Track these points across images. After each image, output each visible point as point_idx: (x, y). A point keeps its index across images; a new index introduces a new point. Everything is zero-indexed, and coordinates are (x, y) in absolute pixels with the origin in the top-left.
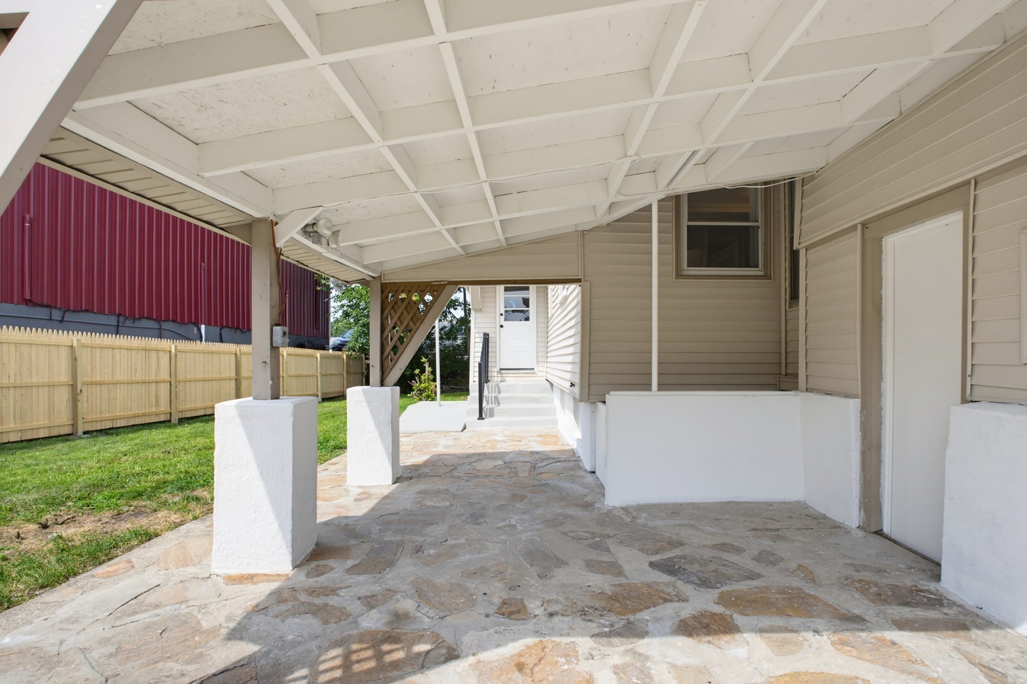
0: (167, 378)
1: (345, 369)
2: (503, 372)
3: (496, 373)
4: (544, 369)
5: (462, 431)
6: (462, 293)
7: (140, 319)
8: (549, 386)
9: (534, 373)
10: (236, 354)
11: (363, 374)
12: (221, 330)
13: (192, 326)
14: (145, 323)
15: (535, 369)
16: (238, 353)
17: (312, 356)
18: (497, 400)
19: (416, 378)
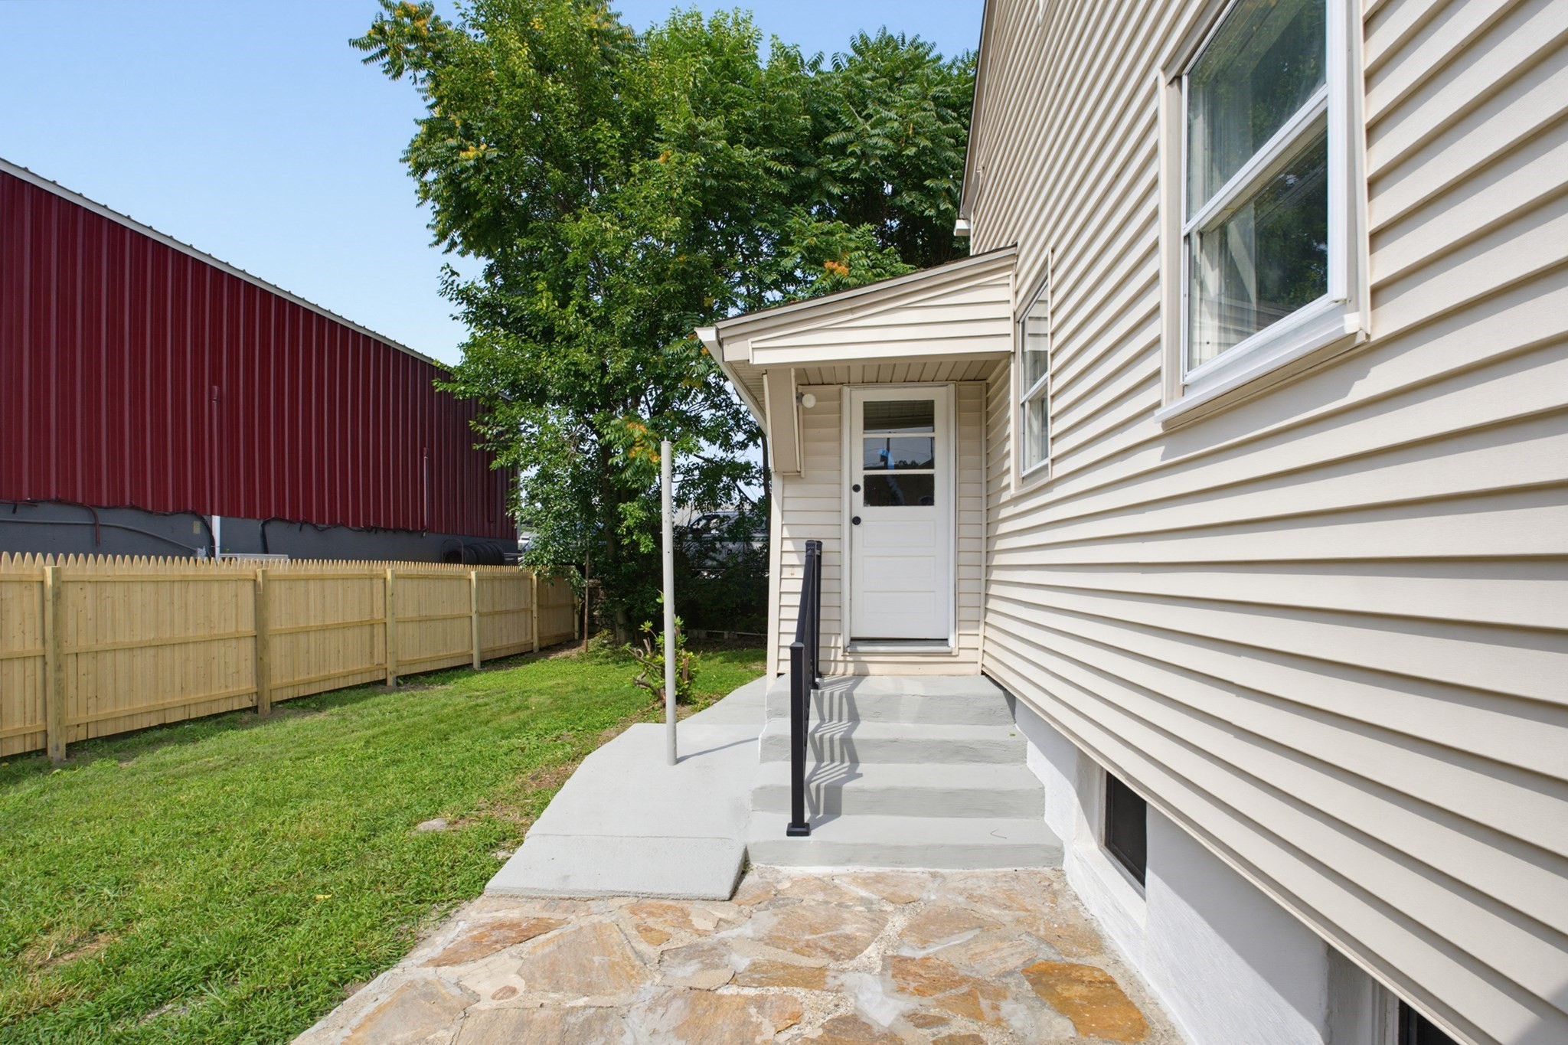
0: (33, 647)
1: (535, 600)
2: (861, 648)
3: (840, 652)
4: (977, 642)
5: (730, 899)
6: (761, 450)
7: (33, 503)
8: (1004, 702)
9: (949, 654)
10: (255, 581)
11: (574, 607)
12: (263, 526)
13: (187, 518)
14: (47, 513)
15: (951, 642)
16: (260, 579)
17: (460, 578)
18: (849, 751)
19: (645, 641)
